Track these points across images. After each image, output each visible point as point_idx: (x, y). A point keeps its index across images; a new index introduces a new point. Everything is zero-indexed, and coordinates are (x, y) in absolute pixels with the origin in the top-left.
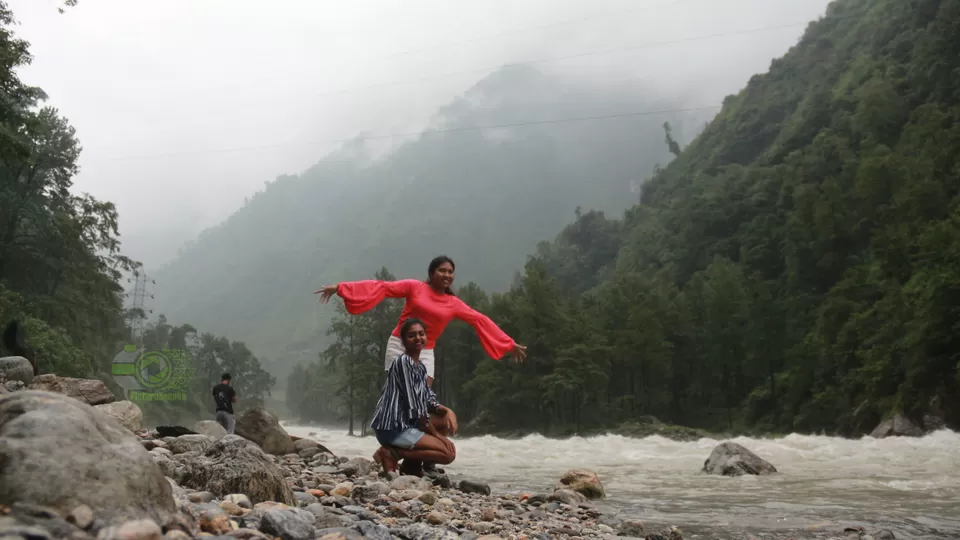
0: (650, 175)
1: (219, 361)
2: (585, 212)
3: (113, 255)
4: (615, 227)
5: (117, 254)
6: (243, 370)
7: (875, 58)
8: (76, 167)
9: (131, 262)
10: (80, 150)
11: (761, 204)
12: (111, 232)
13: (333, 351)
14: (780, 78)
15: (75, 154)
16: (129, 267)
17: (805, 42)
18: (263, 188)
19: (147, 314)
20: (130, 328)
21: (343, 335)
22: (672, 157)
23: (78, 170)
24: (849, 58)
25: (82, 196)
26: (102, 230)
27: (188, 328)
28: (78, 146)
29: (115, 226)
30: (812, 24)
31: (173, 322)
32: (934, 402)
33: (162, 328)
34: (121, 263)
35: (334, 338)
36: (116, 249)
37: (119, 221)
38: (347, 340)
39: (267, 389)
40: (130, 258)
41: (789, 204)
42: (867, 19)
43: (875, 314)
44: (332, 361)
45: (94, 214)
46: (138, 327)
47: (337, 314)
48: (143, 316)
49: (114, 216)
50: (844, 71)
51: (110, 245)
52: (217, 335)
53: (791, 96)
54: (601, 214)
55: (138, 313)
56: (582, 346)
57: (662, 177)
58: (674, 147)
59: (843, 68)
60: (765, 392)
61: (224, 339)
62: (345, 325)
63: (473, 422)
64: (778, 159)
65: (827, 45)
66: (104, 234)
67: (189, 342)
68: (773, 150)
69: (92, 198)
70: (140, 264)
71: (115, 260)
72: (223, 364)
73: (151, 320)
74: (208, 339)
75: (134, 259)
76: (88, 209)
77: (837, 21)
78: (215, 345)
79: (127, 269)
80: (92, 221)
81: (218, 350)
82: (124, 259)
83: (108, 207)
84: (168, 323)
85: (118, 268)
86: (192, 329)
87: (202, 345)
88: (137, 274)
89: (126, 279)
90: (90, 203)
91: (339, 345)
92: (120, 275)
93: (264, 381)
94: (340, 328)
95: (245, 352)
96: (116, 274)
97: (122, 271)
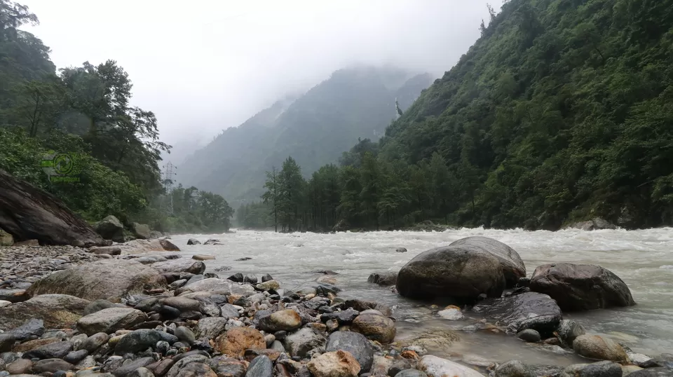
0: (390, 123)
1: (209, 203)
2: (362, 139)
3: (155, 141)
4: (375, 146)
5: (157, 140)
6: (220, 207)
7: (498, 66)
9: (165, 145)
10: (132, 85)
11: (446, 131)
12: (153, 129)
13: (267, 195)
14: (448, 80)
15: (129, 87)
17: (460, 64)
18: (222, 133)
19: (174, 182)
20: (165, 188)
21: (271, 188)
22: (398, 116)
23: (131, 95)
24: (483, 69)
25: (134, 108)
26: (147, 127)
27: (193, 188)
28: (130, 83)
29: (155, 126)
30: (464, 56)
31: (185, 186)
32: (624, 211)
33: (180, 190)
34: (160, 146)
35: (267, 189)
36: (156, 138)
37: (157, 123)
38: (273, 190)
39: (231, 215)
40: (165, 142)
41: (462, 130)
42: (490, 51)
43: (537, 172)
44: (266, 199)
45: (142, 119)
46: (169, 189)
47: (267, 178)
48: (171, 183)
49: (154, 120)
50: (481, 74)
51: (152, 135)
52: (208, 191)
53: (454, 87)
54: (369, 140)
55: (169, 181)
56: (396, 188)
57: (395, 124)
58: (400, 112)
59: (480, 73)
60: (466, 211)
61: (210, 193)
62: (272, 183)
63: (337, 225)
64: (454, 112)
65: (470, 64)
66: (150, 130)
67: (193, 194)
68: (449, 109)
69: (140, 110)
70: (171, 147)
71: (157, 144)
72: (211, 204)
73: (175, 186)
74: (203, 193)
75: (168, 144)
76: (138, 115)
77: (475, 54)
78: (206, 196)
79: (164, 149)
80: (141, 122)
81: (208, 198)
82: (162, 144)
83: (150, 114)
84: (182, 187)
85: (158, 149)
86: (195, 189)
87: (200, 196)
88: (169, 152)
89: (163, 154)
90: (139, 112)
91: (269, 192)
92: (159, 152)
93: (229, 211)
94: (269, 185)
95: (221, 199)
96: (158, 152)
97: (161, 150)
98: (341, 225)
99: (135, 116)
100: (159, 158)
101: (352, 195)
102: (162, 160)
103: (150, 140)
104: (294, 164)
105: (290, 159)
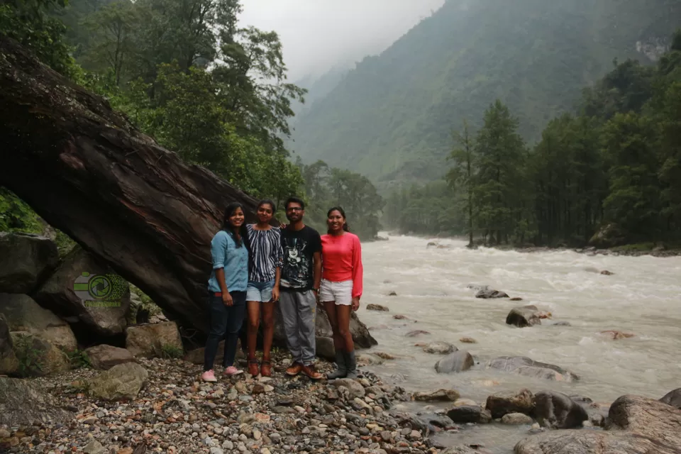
1: (344, 187)
3: (280, 83)
5: (285, 81)
6: (362, 194)
8: (239, 6)
9: (297, 90)
12: (277, 60)
13: (454, 175)
16: (296, 94)
23: (241, 8)
25: (248, 29)
26: (269, 58)
27: (321, 164)
29: (281, 58)
34: (288, 91)
36: (283, 77)
37: (283, 51)
38: (465, 164)
39: (380, 209)
40: (296, 85)
44: (452, 182)
45: (260, 46)
49: (278, 46)
51: (276, 73)
62: (462, 152)
66: (273, 64)
69: (256, 30)
70: (305, 91)
71: (283, 89)
72: (348, 189)
74: (335, 172)
75: (301, 86)
76: (255, 40)
79: (293, 96)
80: (259, 52)
81: (343, 180)
82: (290, 87)
83: (272, 37)
85: (285, 96)
86: (324, 164)
87: (332, 176)
88: (303, 101)
89: (294, 105)
90: (256, 34)
91: (458, 169)
92: (288, 102)
93: (376, 202)
94: (459, 157)
95: (365, 181)
96: (285, 101)
97: (289, 98)
98: (609, 235)
99: (250, 41)
100: (289, 112)
101: (636, 173)
102: (293, 115)
103: (273, 81)
104: (506, 114)
105: (498, 105)
